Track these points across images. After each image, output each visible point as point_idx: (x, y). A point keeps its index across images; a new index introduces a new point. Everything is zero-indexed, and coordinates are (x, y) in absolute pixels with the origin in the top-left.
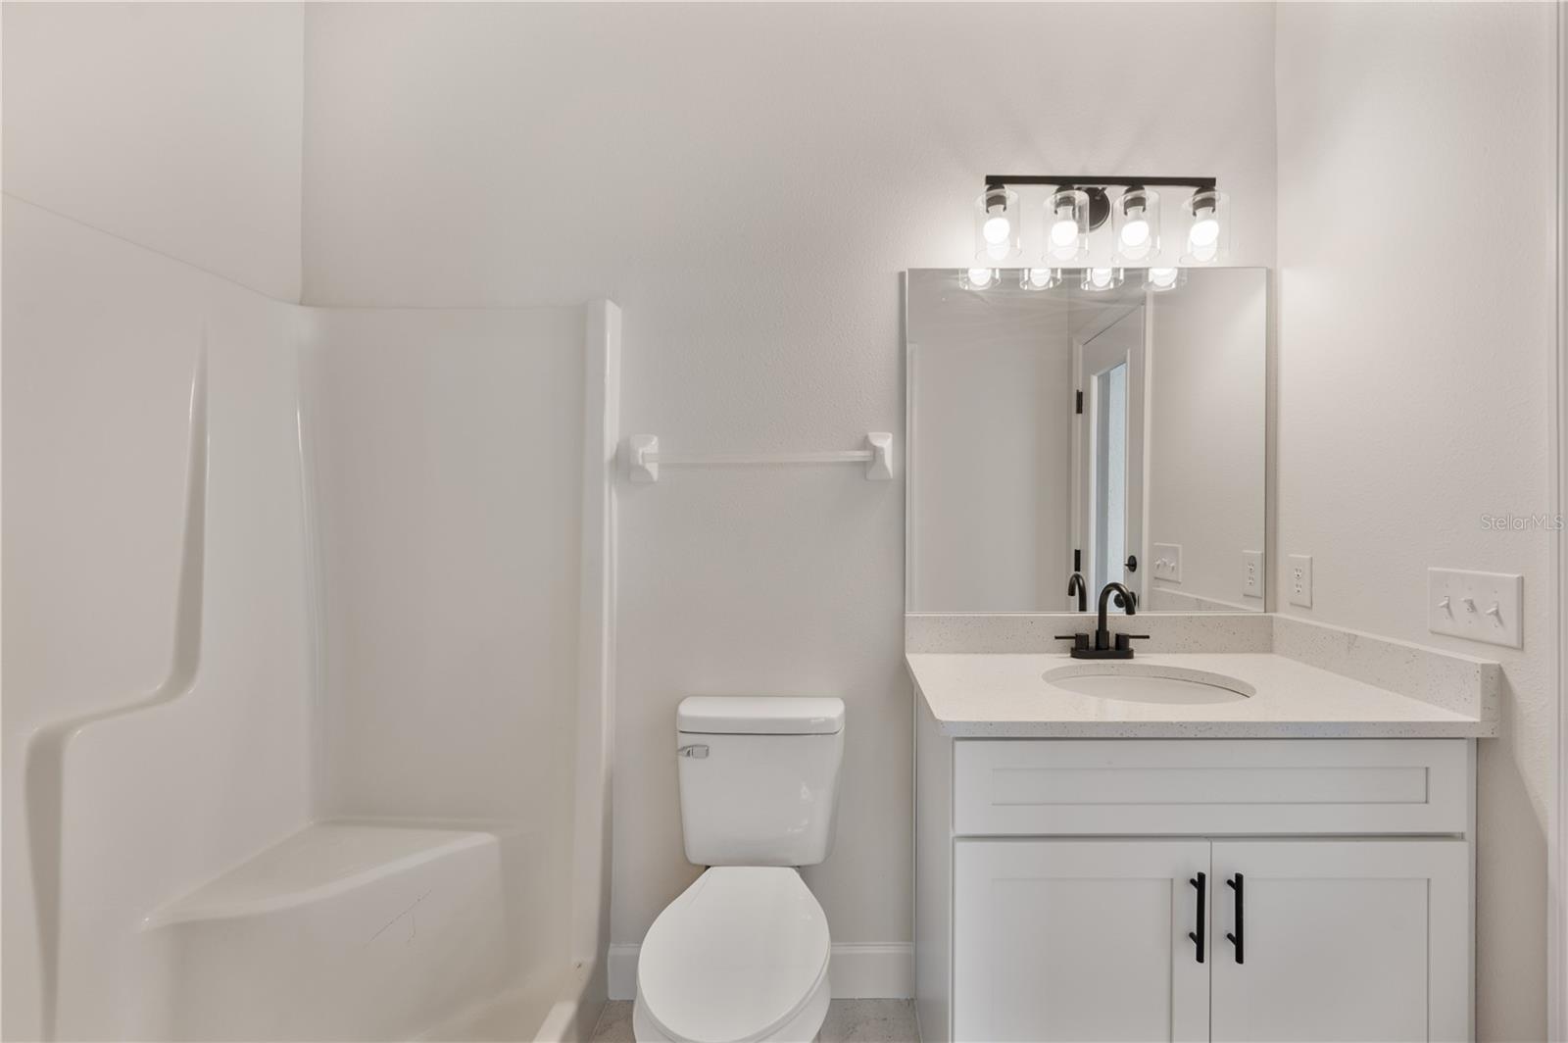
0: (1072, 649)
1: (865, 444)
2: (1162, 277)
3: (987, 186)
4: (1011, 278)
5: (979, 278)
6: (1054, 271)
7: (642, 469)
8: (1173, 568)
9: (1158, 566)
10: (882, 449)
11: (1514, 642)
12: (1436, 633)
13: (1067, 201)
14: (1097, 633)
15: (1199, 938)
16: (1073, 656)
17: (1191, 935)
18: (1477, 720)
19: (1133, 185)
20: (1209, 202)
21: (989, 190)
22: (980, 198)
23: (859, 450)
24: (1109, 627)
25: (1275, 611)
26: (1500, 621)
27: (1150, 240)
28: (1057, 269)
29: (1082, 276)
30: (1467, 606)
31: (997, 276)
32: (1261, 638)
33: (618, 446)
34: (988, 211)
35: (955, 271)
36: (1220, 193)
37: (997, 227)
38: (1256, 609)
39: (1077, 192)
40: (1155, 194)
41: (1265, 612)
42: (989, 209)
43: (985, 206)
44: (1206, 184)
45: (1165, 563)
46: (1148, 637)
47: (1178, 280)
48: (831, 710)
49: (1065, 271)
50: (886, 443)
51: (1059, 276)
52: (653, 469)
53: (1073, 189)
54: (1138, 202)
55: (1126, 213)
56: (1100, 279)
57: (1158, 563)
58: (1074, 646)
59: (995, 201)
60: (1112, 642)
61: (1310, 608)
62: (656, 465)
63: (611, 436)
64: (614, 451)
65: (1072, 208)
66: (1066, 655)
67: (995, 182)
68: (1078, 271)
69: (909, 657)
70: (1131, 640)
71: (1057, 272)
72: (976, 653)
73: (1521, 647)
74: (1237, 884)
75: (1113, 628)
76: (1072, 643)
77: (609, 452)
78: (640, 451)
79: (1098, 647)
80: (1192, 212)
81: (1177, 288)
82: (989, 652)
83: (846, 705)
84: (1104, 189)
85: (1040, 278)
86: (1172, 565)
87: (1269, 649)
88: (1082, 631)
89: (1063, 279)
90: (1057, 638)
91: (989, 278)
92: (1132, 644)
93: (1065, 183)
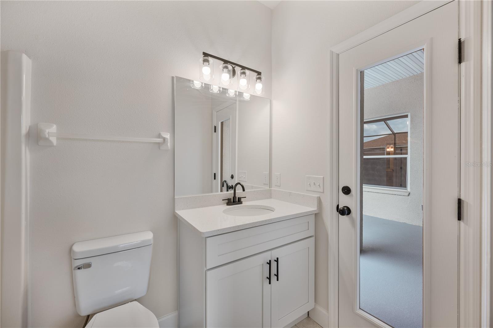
0: (227, 203)
1: (159, 136)
2: (246, 96)
3: (203, 56)
4: (207, 87)
5: (197, 85)
6: (220, 87)
7: (47, 140)
8: (244, 178)
9: (240, 177)
10: (167, 139)
11: (322, 191)
12: (308, 191)
13: (226, 67)
14: (233, 197)
15: (269, 278)
16: (227, 205)
17: (267, 278)
18: (316, 209)
19: (243, 68)
20: (260, 78)
21: (204, 57)
22: (201, 59)
23: (157, 138)
24: (236, 196)
25: (271, 188)
26: (320, 187)
27: (247, 85)
28: (221, 87)
29: (227, 91)
30: (313, 184)
31: (203, 86)
32: (269, 195)
33: (30, 127)
34: (203, 64)
35: (190, 80)
36: (263, 76)
37: (206, 70)
38: (267, 188)
39: (229, 65)
40: (249, 72)
41: (270, 188)
42: (204, 63)
43: (202, 62)
44: (259, 73)
45: (242, 176)
46: (246, 197)
47: (250, 98)
48: (149, 236)
49: (223, 88)
50: (168, 136)
51: (221, 90)
52: (54, 140)
53: (228, 64)
54: (244, 73)
55: (241, 76)
56: (231, 93)
57: (240, 176)
58: (227, 202)
59: (205, 61)
60: (237, 200)
61: (280, 186)
62: (55, 138)
63: (26, 122)
64: (28, 130)
65: (227, 70)
66: (225, 205)
67: (205, 54)
68: (225, 89)
69: (177, 212)
70: (242, 199)
71: (221, 88)
72: (199, 208)
73: (323, 192)
74: (277, 261)
75: (237, 196)
76: (227, 201)
77: (24, 130)
78: (47, 131)
79: (234, 202)
80: (256, 80)
81: (250, 100)
82: (203, 207)
83: (153, 233)
84: (235, 67)
85: (215, 89)
86: (244, 177)
87: (271, 197)
88: (229, 197)
89: (222, 91)
90: (223, 200)
91: (200, 86)
92: (242, 200)
93: (226, 62)
